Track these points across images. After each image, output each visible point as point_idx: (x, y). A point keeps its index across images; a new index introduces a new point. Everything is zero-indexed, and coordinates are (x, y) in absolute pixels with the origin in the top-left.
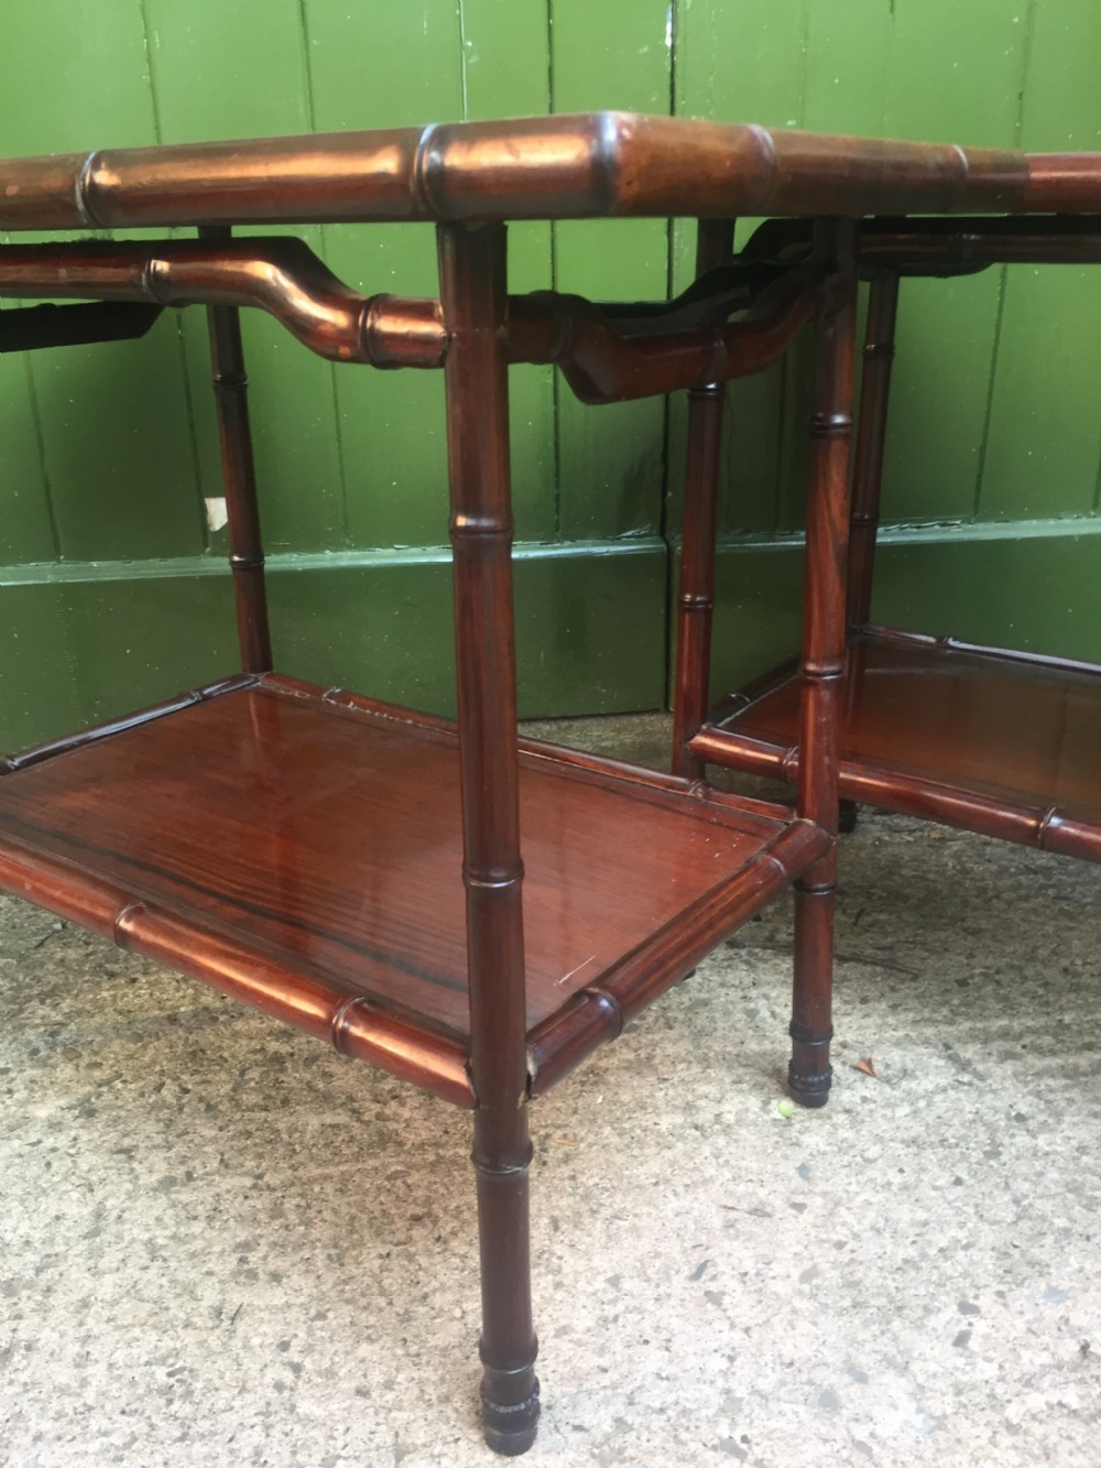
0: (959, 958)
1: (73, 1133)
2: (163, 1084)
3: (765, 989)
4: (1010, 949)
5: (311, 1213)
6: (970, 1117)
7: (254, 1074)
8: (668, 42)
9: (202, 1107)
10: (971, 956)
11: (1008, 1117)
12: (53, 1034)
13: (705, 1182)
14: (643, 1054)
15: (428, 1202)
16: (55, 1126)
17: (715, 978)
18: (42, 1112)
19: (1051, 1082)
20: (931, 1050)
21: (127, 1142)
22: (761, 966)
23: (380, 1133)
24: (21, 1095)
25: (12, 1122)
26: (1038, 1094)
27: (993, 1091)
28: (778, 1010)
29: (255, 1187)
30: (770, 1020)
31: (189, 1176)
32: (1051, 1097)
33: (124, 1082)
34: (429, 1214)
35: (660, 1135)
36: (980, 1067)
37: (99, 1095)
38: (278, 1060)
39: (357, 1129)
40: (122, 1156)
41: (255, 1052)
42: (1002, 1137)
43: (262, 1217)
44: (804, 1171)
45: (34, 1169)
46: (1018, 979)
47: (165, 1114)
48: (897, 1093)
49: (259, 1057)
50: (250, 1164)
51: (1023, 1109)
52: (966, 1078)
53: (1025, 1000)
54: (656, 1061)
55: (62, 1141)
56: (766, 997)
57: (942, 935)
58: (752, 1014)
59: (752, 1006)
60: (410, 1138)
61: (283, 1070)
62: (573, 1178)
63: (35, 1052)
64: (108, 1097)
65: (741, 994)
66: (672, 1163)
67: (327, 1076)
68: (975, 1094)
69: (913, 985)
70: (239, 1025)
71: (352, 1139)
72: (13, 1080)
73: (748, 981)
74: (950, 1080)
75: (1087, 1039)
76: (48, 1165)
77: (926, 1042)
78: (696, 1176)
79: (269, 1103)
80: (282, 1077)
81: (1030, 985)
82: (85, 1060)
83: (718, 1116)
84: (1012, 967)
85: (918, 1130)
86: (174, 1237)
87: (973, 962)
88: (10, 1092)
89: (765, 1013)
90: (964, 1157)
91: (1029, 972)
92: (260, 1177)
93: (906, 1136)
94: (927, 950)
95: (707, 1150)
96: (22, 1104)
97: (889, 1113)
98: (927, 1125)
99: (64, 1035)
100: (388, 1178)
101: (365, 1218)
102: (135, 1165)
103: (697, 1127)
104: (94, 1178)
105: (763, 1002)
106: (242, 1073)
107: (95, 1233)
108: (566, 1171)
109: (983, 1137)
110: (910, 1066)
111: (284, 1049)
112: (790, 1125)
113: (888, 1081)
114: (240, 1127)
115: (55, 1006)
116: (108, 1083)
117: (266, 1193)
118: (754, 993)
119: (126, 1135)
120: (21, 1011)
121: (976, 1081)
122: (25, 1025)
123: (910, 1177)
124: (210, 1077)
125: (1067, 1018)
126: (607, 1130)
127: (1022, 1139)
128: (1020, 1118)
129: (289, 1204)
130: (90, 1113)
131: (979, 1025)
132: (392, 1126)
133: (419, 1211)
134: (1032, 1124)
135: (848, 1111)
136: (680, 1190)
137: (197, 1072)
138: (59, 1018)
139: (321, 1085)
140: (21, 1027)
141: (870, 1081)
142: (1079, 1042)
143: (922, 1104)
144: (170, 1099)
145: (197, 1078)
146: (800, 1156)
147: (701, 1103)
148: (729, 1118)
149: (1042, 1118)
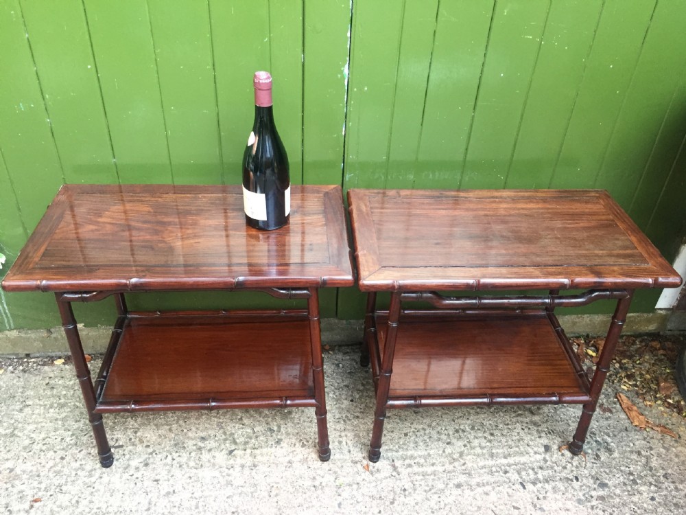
0: (407, 424)
1: (142, 472)
2: (167, 456)
3: (346, 433)
4: (424, 421)
5: (206, 508)
6: (391, 489)
7: (193, 454)
8: (343, 133)
9: (178, 465)
10: (412, 423)
11: (401, 490)
12: (136, 433)
13: (313, 506)
14: (305, 456)
15: (237, 507)
16: (137, 469)
17: (333, 426)
18: (134, 463)
19: (417, 477)
20: (388, 462)
21: (157, 478)
22: (348, 422)
23: (227, 481)
24: (127, 457)
25: (124, 466)
26: (412, 482)
27: (400, 480)
28: (348, 442)
29: (191, 497)
30: (345, 446)
31: (174, 491)
32: (415, 483)
33: (156, 454)
34: (237, 511)
35: (304, 489)
36: (399, 470)
37: (149, 458)
38: (200, 449)
39: (221, 479)
40: (155, 483)
41: (194, 445)
42: (397, 498)
43: (193, 508)
44: (340, 505)
45: (132, 485)
46: (423, 435)
47: (168, 467)
48: (374, 478)
49: (195, 447)
50: (191, 488)
51: (406, 487)
52: (394, 474)
53: (421, 444)
54: (308, 460)
55: (139, 475)
56: (346, 436)
57: (406, 413)
58: (340, 442)
59: (341, 439)
60: (236, 483)
61: (201, 454)
62: (277, 502)
63: (130, 439)
64: (152, 460)
65: (339, 434)
66: (305, 499)
67: (214, 457)
68: (394, 480)
69: (391, 434)
70: (190, 434)
71: (219, 482)
72: (125, 450)
73: (343, 428)
74: (390, 474)
75: (434, 461)
76: (136, 484)
77: (388, 458)
78: (310, 504)
79: (197, 466)
80: (201, 456)
81: (426, 438)
82: (145, 444)
83: (321, 483)
84: (423, 429)
85: (375, 493)
86: (169, 512)
87: (412, 426)
88: (124, 455)
89: (344, 443)
90: (384, 503)
91: (427, 432)
92: (193, 494)
93: (371, 494)
94: (400, 419)
95: (315, 495)
96: (128, 460)
97: (369, 485)
98: (378, 491)
99: (139, 434)
100: (228, 498)
101: (220, 511)
102: (159, 486)
103: (314, 486)
104: (148, 490)
105: (345, 438)
106: (190, 454)
107: (148, 509)
108: (275, 499)
109: (392, 497)
110: (380, 468)
111: (202, 445)
112: (339, 488)
113: (372, 473)
114: (187, 475)
115: (136, 421)
116: (151, 454)
117: (194, 500)
118: (343, 434)
119: (157, 475)
120: (126, 422)
121: (397, 476)
122: (127, 428)
123: (367, 510)
124: (181, 454)
125: (431, 452)
126: (289, 486)
127: (402, 498)
128: (405, 490)
129: (200, 505)
130: (146, 465)
131: (405, 453)
132: (230, 478)
133: (234, 510)
134: (407, 493)
135: (358, 484)
136: (305, 509)
137: (177, 452)
138: (137, 426)
139: (212, 461)
140: (126, 429)
141: (367, 473)
142: (431, 462)
143: (379, 483)
144: (170, 463)
145: (178, 454)
146: (340, 499)
147: (317, 477)
148: (324, 484)
149: (410, 490)
